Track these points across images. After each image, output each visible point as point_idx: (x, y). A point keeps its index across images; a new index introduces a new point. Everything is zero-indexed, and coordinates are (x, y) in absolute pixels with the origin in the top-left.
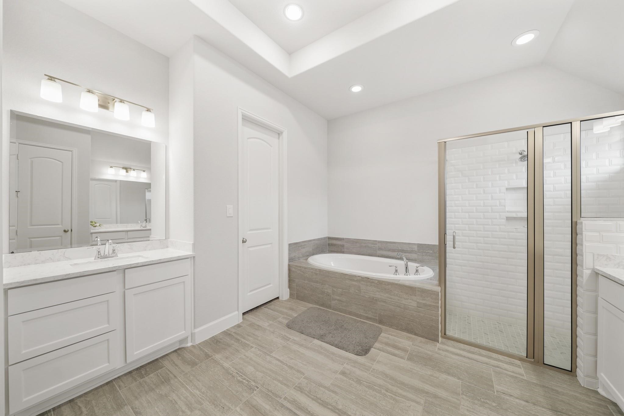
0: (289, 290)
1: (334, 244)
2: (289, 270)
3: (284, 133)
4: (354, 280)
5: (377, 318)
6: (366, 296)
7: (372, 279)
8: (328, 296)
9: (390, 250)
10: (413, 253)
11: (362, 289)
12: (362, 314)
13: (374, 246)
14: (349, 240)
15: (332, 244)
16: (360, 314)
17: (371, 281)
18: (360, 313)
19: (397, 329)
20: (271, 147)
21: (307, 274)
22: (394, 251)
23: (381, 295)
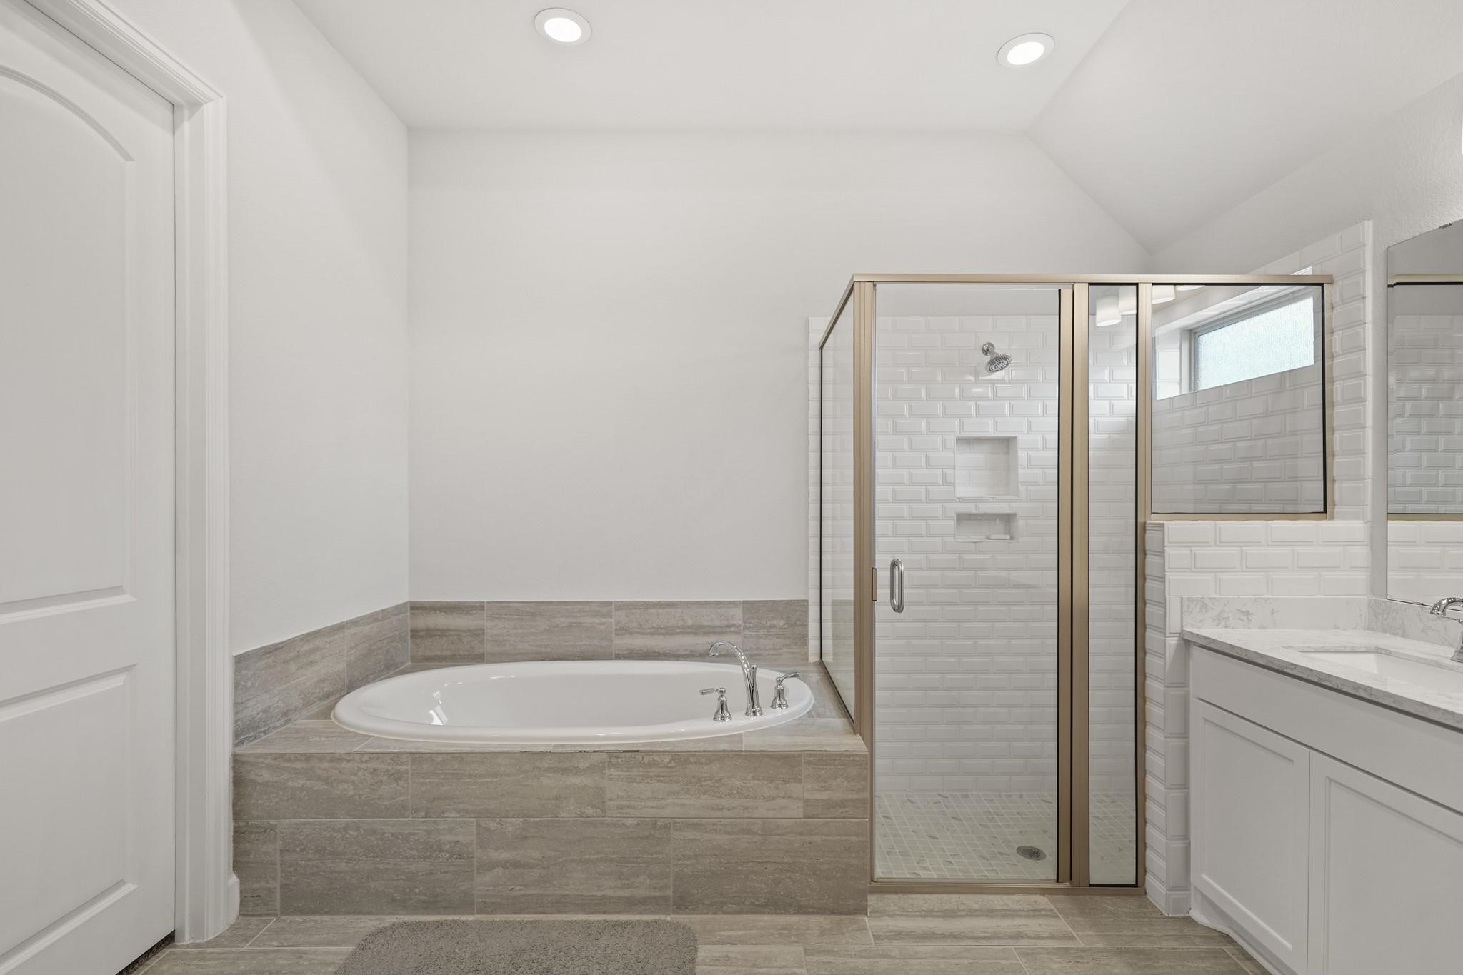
0: (234, 879)
1: (439, 630)
2: (238, 782)
3: (208, 109)
4: (577, 771)
5: (670, 892)
6: (629, 821)
7: (648, 753)
8: (460, 857)
9: (656, 631)
10: (730, 632)
11: (611, 800)
12: (609, 893)
13: (603, 620)
14: (503, 610)
15: (428, 630)
16: (604, 897)
17: (646, 760)
18: (600, 894)
19: (740, 912)
20: (128, 157)
21: (345, 786)
22: (670, 632)
23: (683, 805)
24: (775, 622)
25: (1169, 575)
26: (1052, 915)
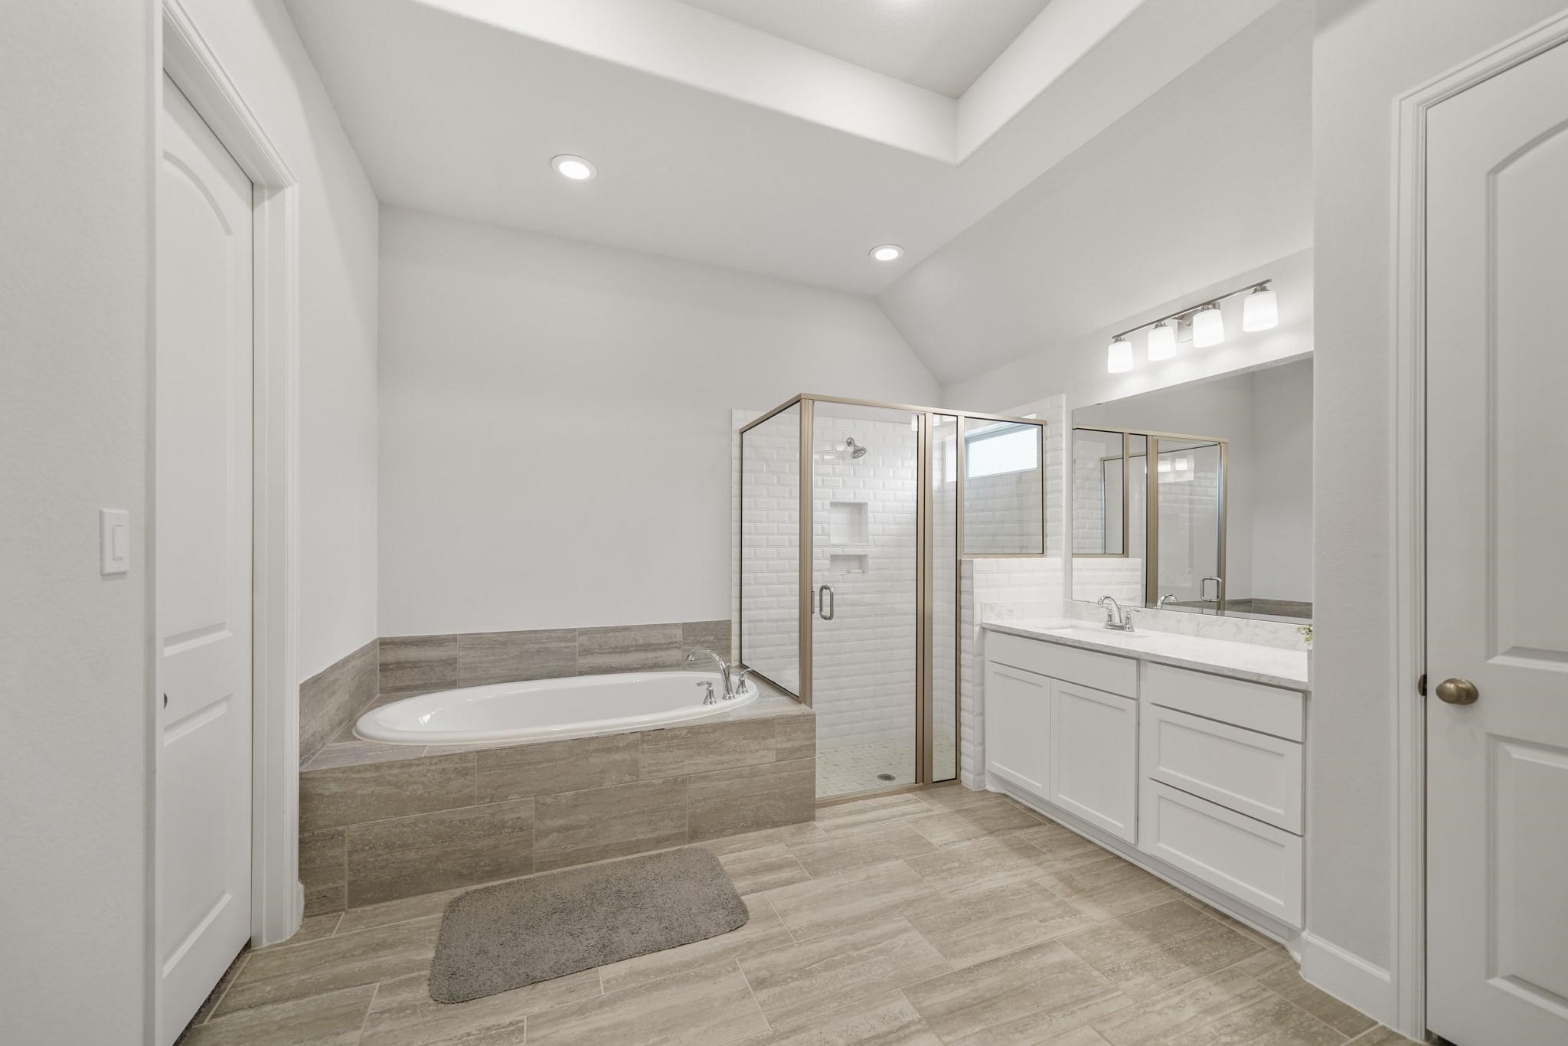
0: (301, 886)
1: (409, 662)
2: (304, 797)
3: (288, 192)
4: (617, 749)
5: (686, 829)
6: (656, 782)
7: (671, 730)
8: (521, 829)
9: (613, 651)
10: (673, 647)
11: (644, 767)
12: (641, 837)
13: (568, 644)
14: (475, 641)
15: (398, 663)
16: (637, 840)
17: (670, 734)
18: (634, 839)
19: (734, 834)
21: (415, 787)
22: (625, 650)
23: (696, 764)
24: (707, 638)
25: (976, 590)
26: (917, 801)
